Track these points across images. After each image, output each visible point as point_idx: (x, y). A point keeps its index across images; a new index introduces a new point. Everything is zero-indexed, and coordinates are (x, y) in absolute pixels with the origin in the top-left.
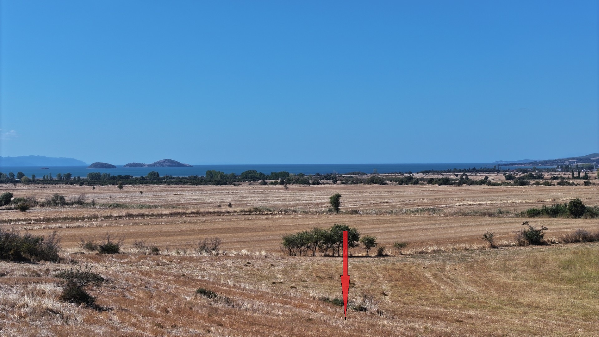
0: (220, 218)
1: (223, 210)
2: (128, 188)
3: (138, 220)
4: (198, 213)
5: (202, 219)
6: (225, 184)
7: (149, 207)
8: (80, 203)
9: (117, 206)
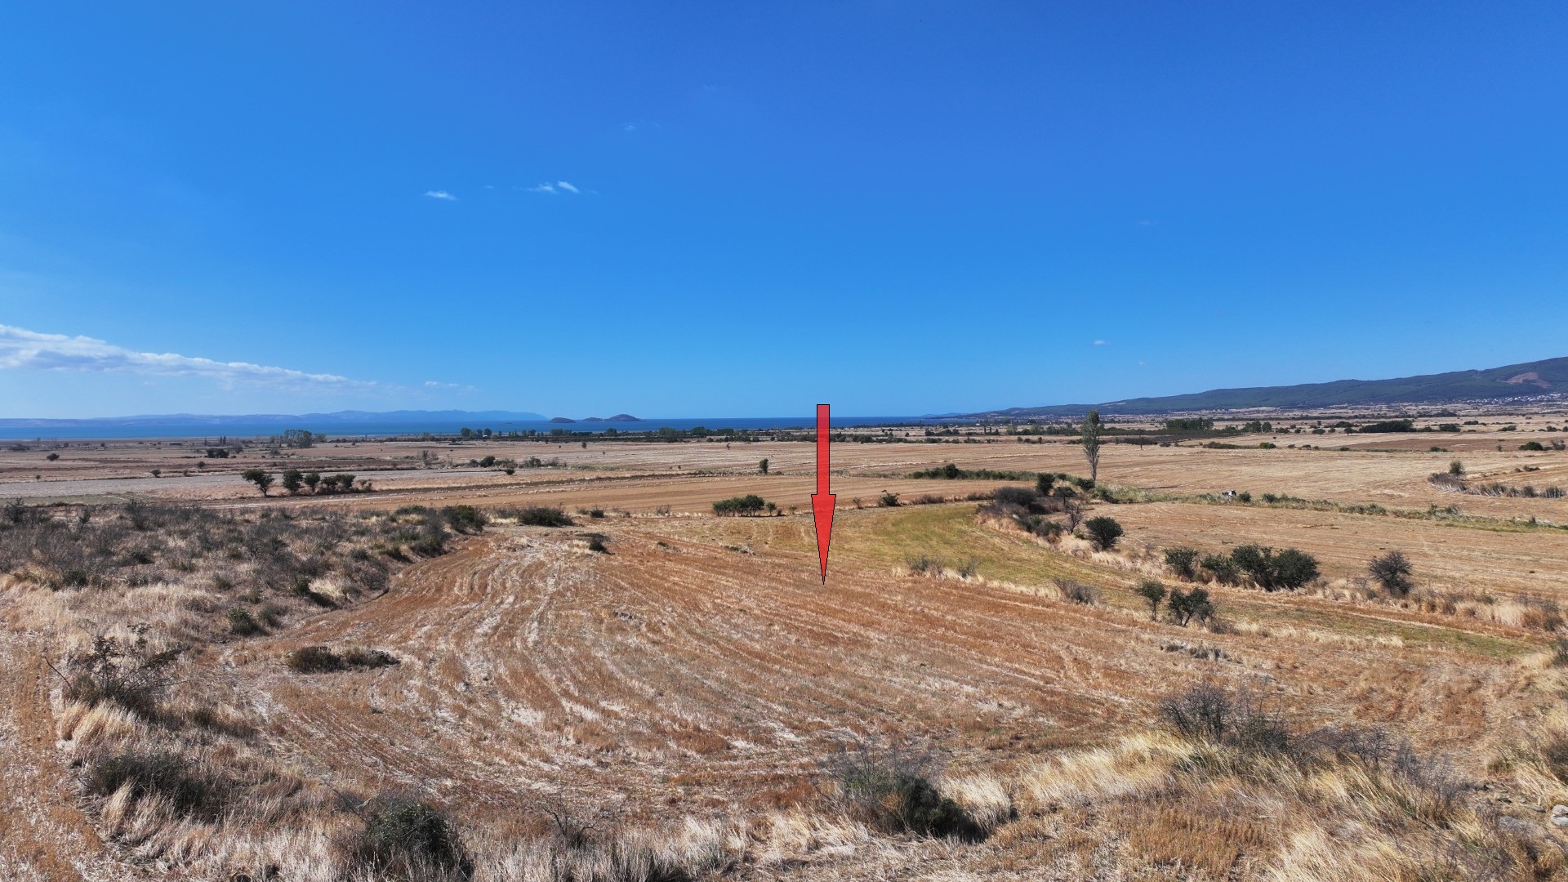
0: (671, 480)
1: (674, 473)
2: (590, 445)
3: (607, 483)
4: (653, 476)
5: (657, 481)
6: (676, 441)
7: (612, 469)
8: (554, 464)
9: (585, 468)
